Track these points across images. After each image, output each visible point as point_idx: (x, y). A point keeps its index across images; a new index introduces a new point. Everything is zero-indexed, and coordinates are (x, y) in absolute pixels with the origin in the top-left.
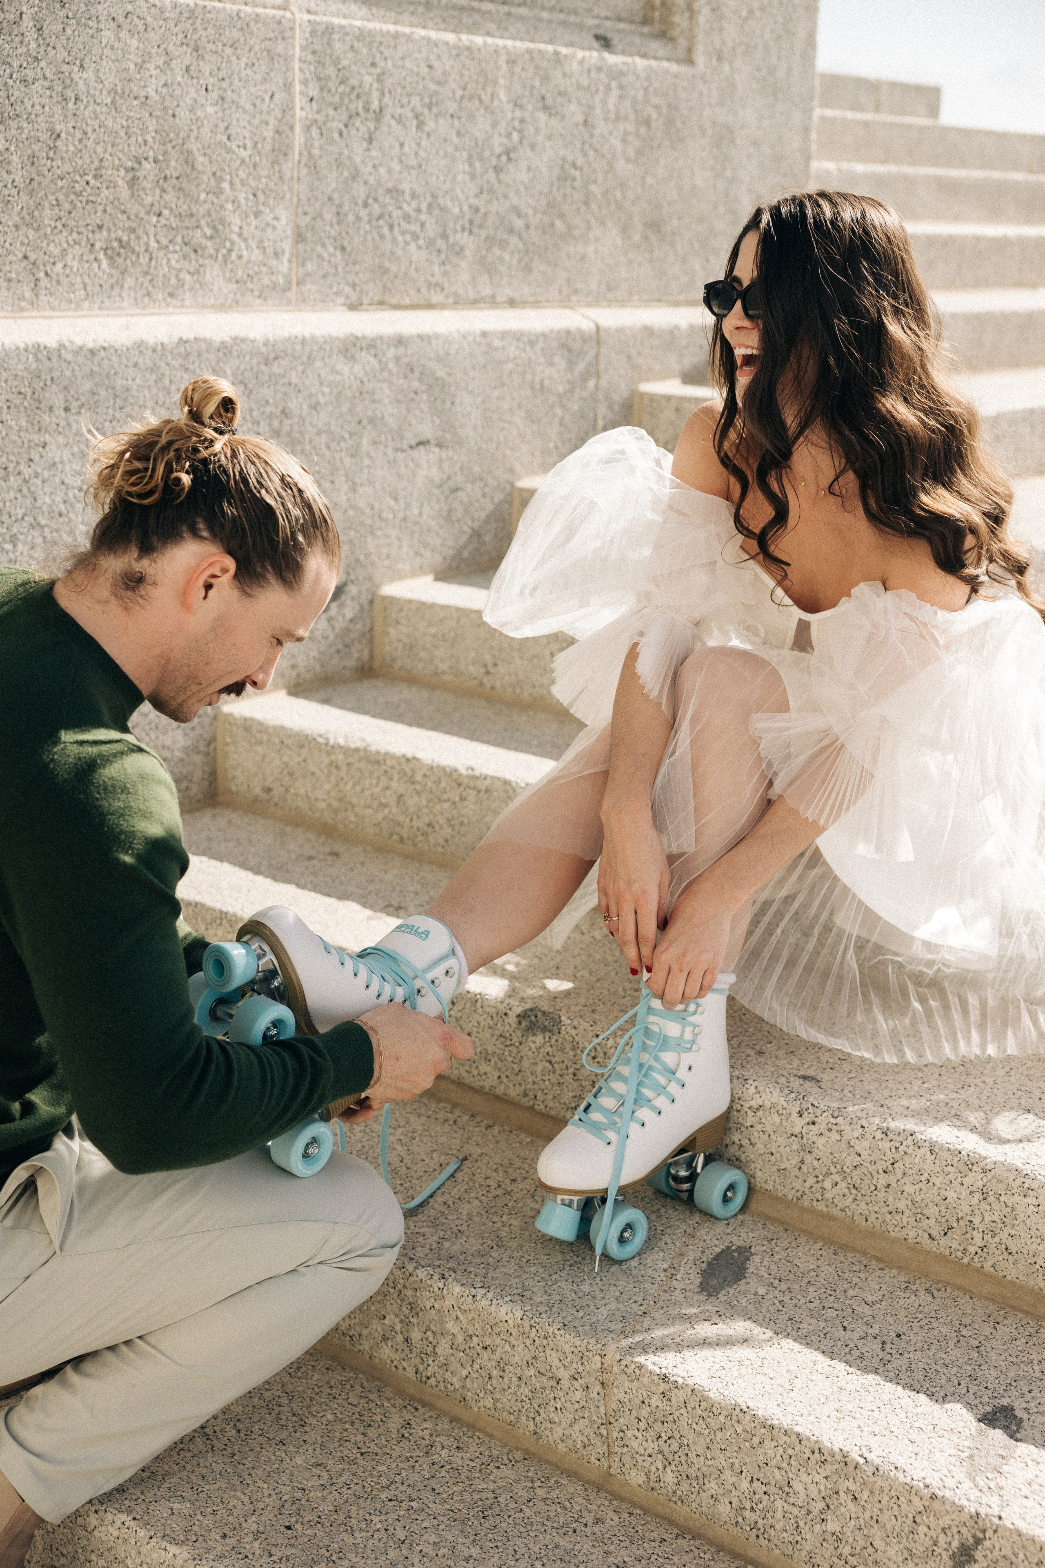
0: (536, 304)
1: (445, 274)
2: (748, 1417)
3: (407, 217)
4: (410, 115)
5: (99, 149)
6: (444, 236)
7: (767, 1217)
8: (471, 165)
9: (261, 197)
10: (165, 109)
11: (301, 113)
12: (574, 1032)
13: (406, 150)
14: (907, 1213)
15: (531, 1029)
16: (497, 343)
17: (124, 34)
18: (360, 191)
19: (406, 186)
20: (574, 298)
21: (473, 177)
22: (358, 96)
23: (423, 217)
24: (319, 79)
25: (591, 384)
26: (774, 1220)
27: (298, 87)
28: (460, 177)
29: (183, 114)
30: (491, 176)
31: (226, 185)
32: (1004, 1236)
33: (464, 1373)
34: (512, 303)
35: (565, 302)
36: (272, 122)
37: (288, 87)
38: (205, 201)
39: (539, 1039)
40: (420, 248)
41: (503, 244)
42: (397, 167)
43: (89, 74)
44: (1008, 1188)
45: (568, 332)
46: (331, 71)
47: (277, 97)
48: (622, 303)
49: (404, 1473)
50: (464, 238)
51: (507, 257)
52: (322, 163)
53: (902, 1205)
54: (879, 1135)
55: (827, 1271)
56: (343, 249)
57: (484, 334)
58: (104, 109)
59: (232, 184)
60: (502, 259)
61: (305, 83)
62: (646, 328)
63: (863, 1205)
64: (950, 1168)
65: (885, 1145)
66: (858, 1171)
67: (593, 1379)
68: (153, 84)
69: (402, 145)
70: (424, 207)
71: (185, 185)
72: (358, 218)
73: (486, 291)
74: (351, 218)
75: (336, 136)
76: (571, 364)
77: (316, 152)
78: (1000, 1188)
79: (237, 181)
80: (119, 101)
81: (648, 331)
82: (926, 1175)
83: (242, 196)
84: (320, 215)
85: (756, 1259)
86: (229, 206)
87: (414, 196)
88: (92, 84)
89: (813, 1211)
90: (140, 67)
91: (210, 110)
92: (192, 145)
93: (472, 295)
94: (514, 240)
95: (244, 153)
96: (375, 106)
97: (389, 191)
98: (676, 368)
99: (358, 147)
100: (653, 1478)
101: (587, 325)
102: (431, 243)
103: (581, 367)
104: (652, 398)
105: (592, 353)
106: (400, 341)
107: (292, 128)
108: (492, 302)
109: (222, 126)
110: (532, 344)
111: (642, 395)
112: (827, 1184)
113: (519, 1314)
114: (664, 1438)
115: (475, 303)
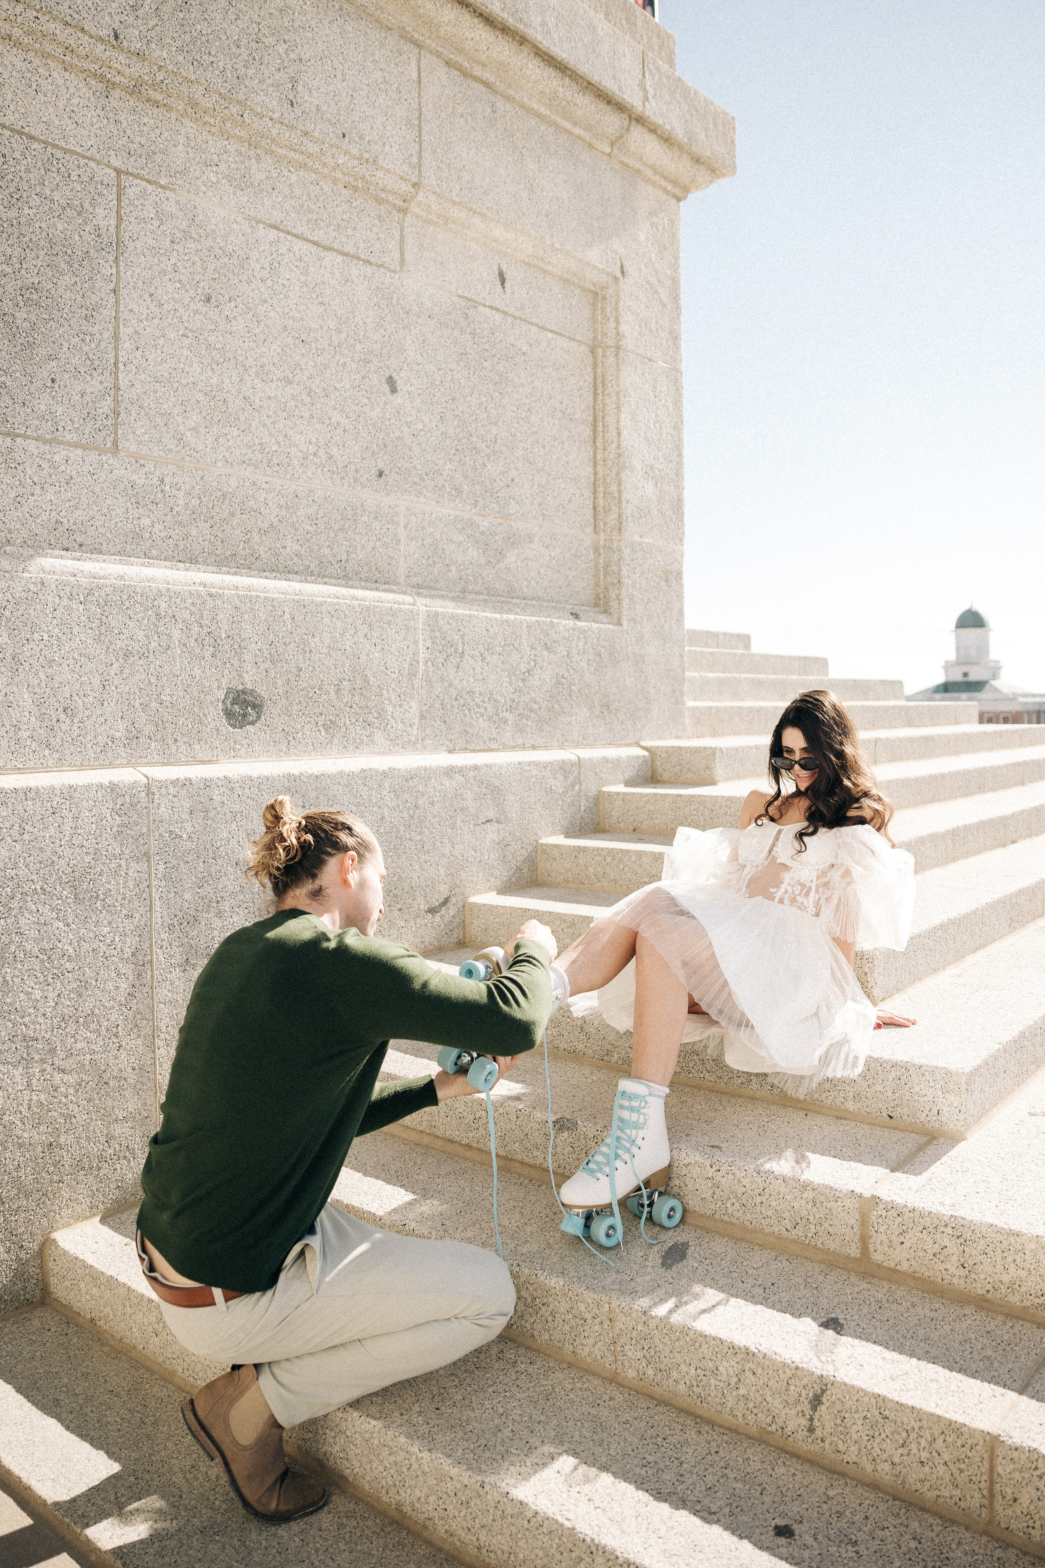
0: (546, 748)
1: (498, 733)
2: (692, 1332)
3: (478, 706)
4: (478, 654)
5: (321, 676)
6: (497, 714)
7: (697, 1226)
8: (510, 678)
9: (403, 698)
10: (354, 655)
11: (423, 654)
12: (585, 1129)
13: (476, 672)
14: (773, 1217)
15: (561, 1129)
16: (526, 768)
17: (334, 620)
18: (454, 693)
19: (477, 690)
20: (566, 744)
21: (511, 684)
22: (451, 646)
23: (486, 705)
24: (431, 638)
25: (577, 788)
26: (701, 1228)
27: (421, 642)
28: (504, 685)
29: (363, 657)
30: (521, 684)
31: (384, 692)
32: (826, 1225)
33: (532, 1320)
34: (534, 747)
35: (562, 747)
36: (408, 659)
37: (416, 643)
38: (374, 700)
39: (566, 1134)
40: (484, 720)
41: (528, 718)
42: (472, 680)
43: (316, 639)
44: (827, 1198)
45: (564, 761)
46: (437, 634)
47: (411, 646)
48: (592, 746)
49: (501, 1377)
50: (507, 715)
51: (530, 723)
52: (434, 679)
53: (769, 1213)
54: (755, 1174)
55: (731, 1254)
56: (445, 722)
57: (520, 763)
58: (324, 656)
59: (387, 691)
60: (528, 726)
61: (425, 640)
62: (604, 758)
63: (748, 1215)
64: (795, 1190)
65: (758, 1180)
66: (745, 1195)
67: (604, 1317)
68: (348, 643)
69: (474, 669)
70: (486, 700)
71: (364, 692)
72: (452, 706)
73: (520, 741)
74: (449, 706)
75: (440, 665)
76: (566, 778)
77: (430, 674)
78: (822, 1198)
79: (390, 689)
80: (331, 652)
81: (606, 760)
82: (782, 1195)
83: (393, 697)
84: (433, 705)
85: (692, 1248)
86: (387, 702)
87: (481, 694)
88: (318, 644)
89: (722, 1221)
90: (342, 635)
91: (377, 655)
92: (368, 673)
93: (512, 744)
94: (533, 715)
95: (393, 675)
96: (460, 650)
97: (468, 692)
98: (622, 778)
99: (452, 671)
100: (641, 1373)
101: (573, 758)
102: (490, 718)
103: (571, 778)
104: (609, 794)
105: (576, 772)
106: (476, 768)
107: (418, 663)
108: (523, 747)
109: (383, 662)
110: (545, 768)
111: (604, 793)
112: (729, 1205)
113: (562, 1283)
114: (646, 1348)
115: (514, 748)
